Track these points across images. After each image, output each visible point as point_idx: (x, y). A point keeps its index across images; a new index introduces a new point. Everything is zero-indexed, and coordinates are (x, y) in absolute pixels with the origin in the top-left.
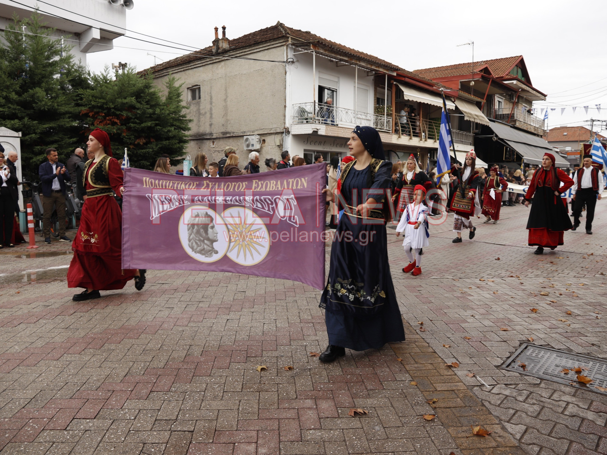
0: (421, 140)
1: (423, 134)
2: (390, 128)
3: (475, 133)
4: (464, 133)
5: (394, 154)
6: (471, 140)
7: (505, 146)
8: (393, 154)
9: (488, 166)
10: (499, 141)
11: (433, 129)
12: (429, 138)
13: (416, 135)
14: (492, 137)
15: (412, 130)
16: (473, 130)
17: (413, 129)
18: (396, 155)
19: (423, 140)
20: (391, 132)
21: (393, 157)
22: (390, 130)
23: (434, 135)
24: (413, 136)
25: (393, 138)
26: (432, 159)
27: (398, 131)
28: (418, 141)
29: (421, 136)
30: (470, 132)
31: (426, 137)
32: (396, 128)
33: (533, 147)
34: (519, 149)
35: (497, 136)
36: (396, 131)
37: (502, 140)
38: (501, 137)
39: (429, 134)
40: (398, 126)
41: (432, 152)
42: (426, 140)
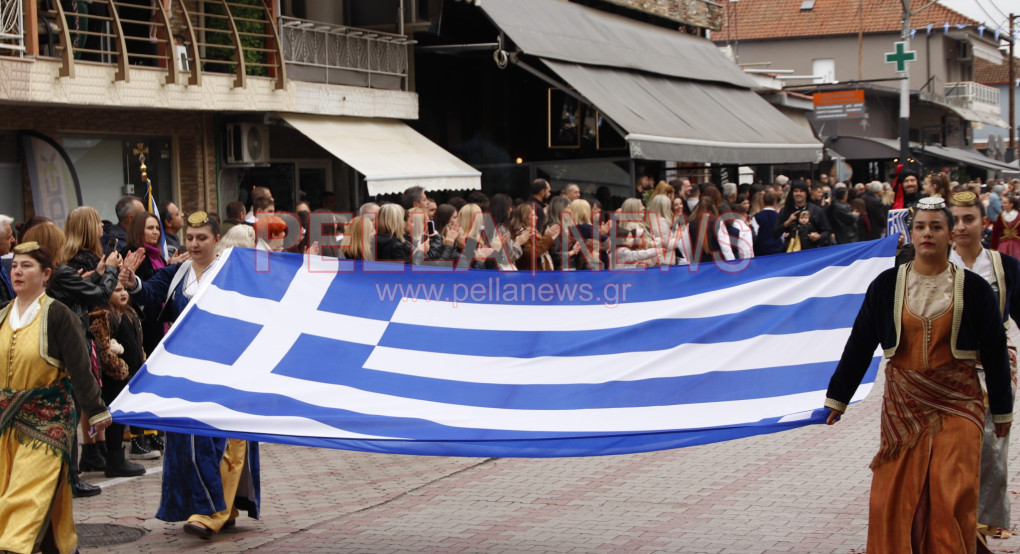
0: (171, 79)
1: (180, 50)
2: (16, 31)
3: (416, 35)
4: (369, 38)
5: (49, 150)
6: (401, 67)
7: (551, 86)
8: (43, 151)
9: (483, 179)
10: (521, 64)
11: (226, 25)
12: (209, 68)
13: (148, 55)
14: (493, 49)
15: (123, 38)
16: (407, 20)
17: (127, 28)
18: (58, 156)
19: (182, 79)
20: (21, 47)
21: (41, 165)
22: (17, 42)
23: (234, 53)
24: (132, 61)
25: (32, 76)
26: (231, 159)
27: (58, 38)
28: (156, 85)
29: (171, 61)
30: (397, 31)
31: (192, 64)
32: (47, 27)
33: (669, 85)
34: (611, 98)
35: (510, 45)
36: (49, 44)
37: (534, 61)
38: (528, 48)
39: (210, 53)
40: (56, 19)
41: (230, 128)
42: (193, 81)
